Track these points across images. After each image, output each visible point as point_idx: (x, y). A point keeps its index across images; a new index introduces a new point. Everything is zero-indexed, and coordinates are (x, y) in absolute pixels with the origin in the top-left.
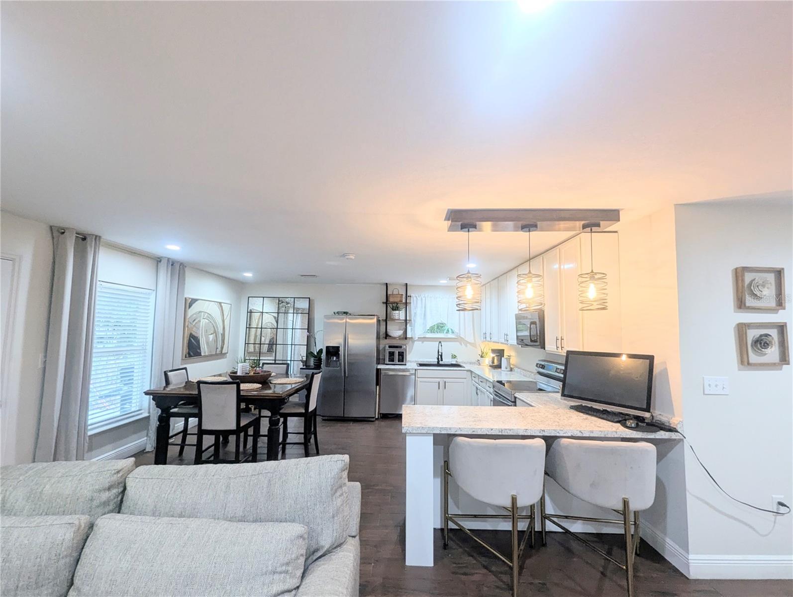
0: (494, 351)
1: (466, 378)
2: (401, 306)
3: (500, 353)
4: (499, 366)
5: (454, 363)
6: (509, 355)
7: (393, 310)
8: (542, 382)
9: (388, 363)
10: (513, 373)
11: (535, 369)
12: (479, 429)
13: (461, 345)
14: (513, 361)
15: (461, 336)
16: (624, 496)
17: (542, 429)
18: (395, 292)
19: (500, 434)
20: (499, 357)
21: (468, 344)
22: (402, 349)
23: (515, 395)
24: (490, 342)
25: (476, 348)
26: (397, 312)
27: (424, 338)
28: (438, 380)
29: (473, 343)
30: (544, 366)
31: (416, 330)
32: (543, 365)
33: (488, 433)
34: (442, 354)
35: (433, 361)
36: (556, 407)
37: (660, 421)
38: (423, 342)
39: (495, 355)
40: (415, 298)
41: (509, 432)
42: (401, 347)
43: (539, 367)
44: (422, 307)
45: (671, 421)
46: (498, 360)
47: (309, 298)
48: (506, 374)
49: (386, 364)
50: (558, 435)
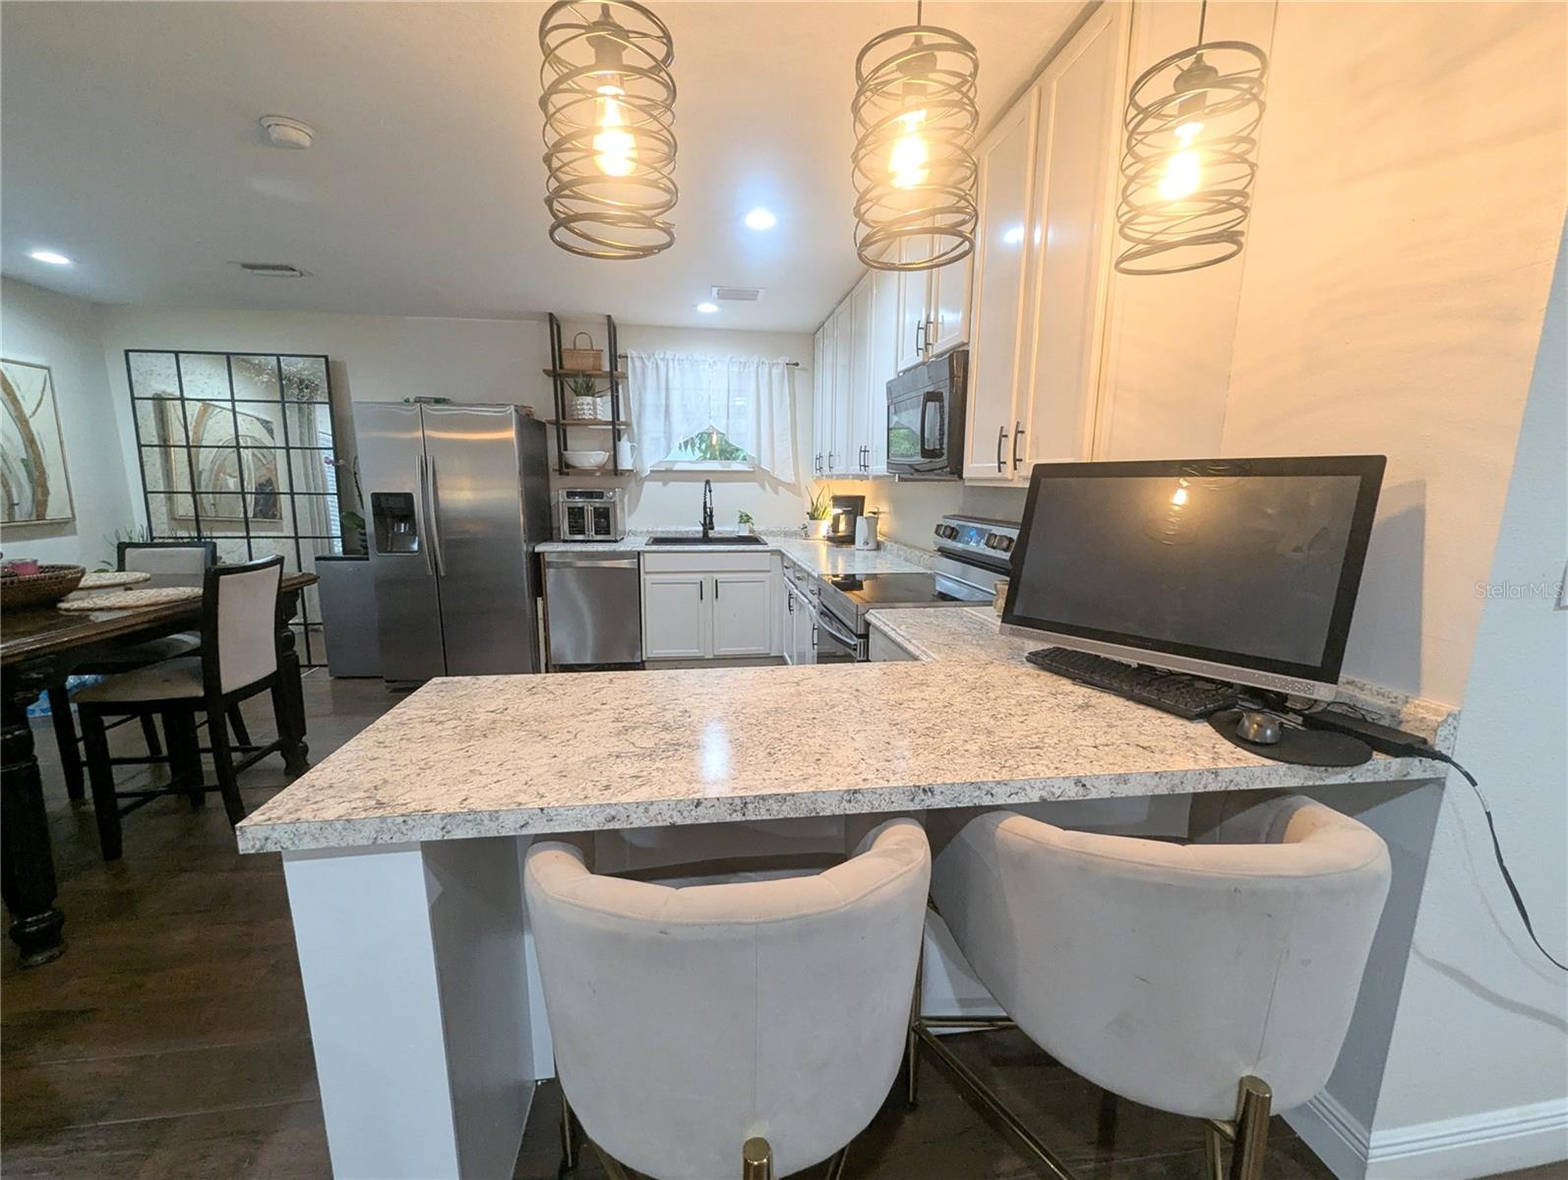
0: (838, 501)
1: (769, 571)
2: (602, 384)
3: (853, 506)
4: (849, 540)
5: (746, 533)
6: (876, 510)
7: (577, 395)
8: (950, 576)
9: (568, 537)
10: (882, 553)
11: (932, 541)
12: (638, 804)
13: (763, 488)
14: (883, 526)
15: (763, 466)
16: (1247, 1072)
17: (923, 783)
18: (582, 343)
19: (737, 817)
20: (852, 516)
21: (780, 488)
22: (605, 499)
23: (867, 616)
24: (831, 476)
25: (801, 495)
26: (589, 399)
27: (667, 471)
28: (700, 577)
29: (794, 485)
30: (957, 532)
31: (645, 451)
32: (953, 529)
33: (679, 822)
34: (711, 512)
35: (693, 532)
36: (983, 657)
37: (1353, 707)
38: (665, 484)
39: (840, 511)
40: (638, 364)
41: (776, 807)
42: (600, 495)
43: (944, 535)
44: (658, 389)
45: (1407, 711)
46: (847, 524)
47: (326, 357)
48: (866, 557)
49: (565, 541)
50: (987, 801)
